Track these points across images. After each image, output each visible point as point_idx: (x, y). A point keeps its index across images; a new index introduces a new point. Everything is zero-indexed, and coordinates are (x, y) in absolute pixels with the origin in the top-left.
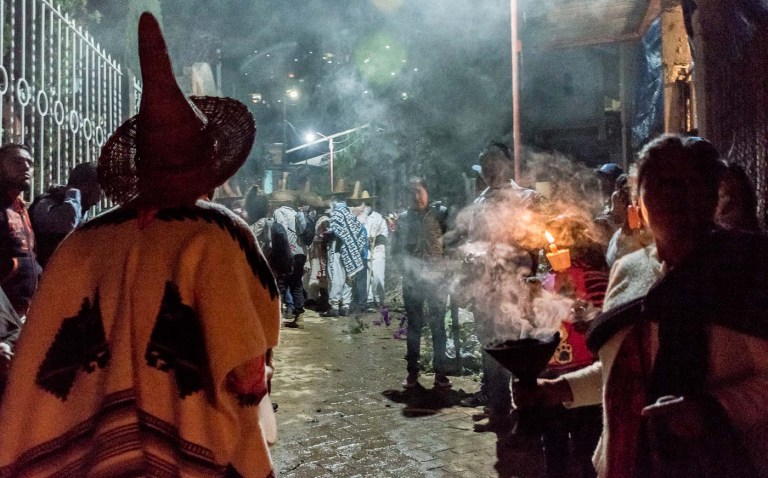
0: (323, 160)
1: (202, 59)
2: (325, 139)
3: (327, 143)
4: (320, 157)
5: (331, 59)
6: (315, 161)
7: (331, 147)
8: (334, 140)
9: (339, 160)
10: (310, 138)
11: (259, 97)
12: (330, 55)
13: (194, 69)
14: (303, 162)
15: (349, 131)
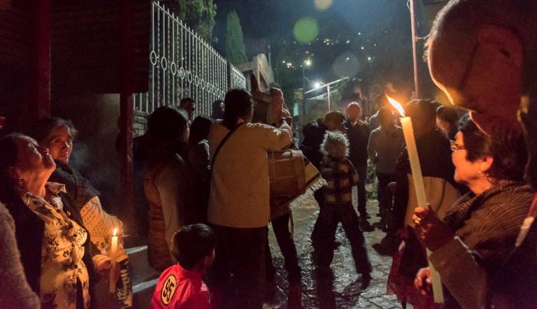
0: (324, 97)
1: (261, 52)
2: (325, 85)
3: (326, 88)
4: (323, 95)
5: (328, 42)
6: (320, 97)
7: (328, 90)
8: (330, 86)
9: (333, 96)
10: (317, 85)
11: (291, 64)
12: (328, 40)
13: (258, 58)
14: (314, 98)
15: (338, 81)
